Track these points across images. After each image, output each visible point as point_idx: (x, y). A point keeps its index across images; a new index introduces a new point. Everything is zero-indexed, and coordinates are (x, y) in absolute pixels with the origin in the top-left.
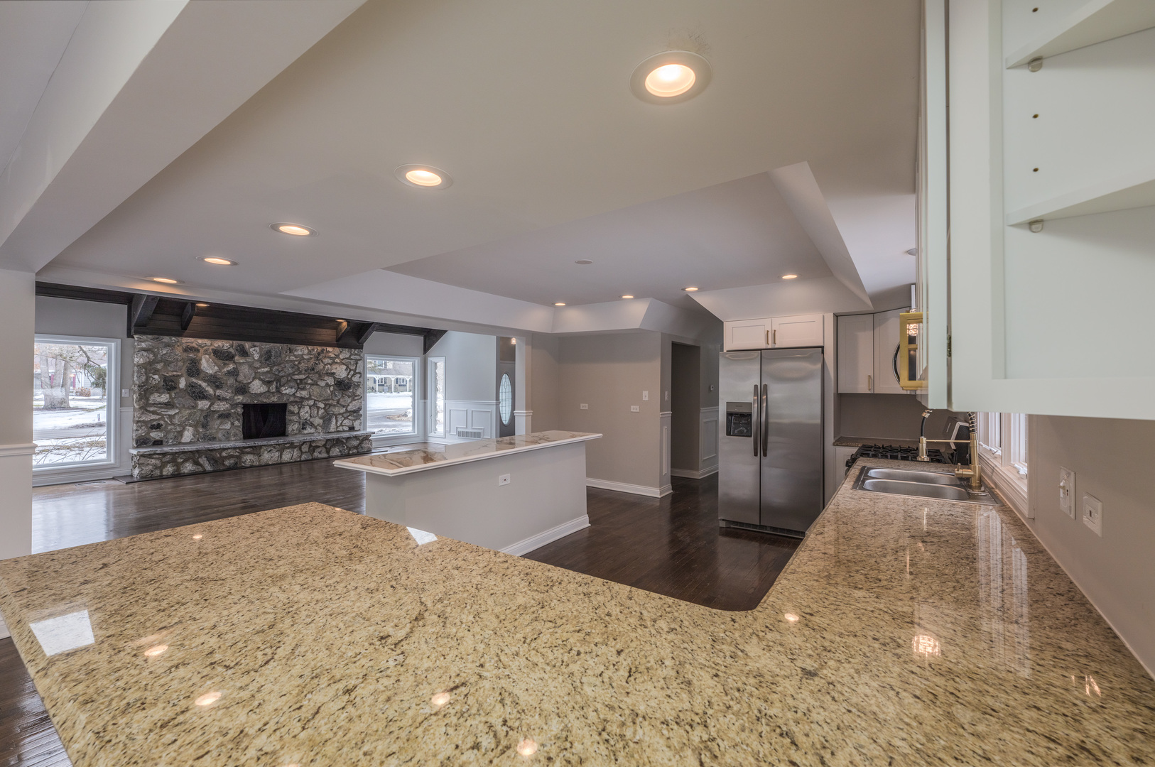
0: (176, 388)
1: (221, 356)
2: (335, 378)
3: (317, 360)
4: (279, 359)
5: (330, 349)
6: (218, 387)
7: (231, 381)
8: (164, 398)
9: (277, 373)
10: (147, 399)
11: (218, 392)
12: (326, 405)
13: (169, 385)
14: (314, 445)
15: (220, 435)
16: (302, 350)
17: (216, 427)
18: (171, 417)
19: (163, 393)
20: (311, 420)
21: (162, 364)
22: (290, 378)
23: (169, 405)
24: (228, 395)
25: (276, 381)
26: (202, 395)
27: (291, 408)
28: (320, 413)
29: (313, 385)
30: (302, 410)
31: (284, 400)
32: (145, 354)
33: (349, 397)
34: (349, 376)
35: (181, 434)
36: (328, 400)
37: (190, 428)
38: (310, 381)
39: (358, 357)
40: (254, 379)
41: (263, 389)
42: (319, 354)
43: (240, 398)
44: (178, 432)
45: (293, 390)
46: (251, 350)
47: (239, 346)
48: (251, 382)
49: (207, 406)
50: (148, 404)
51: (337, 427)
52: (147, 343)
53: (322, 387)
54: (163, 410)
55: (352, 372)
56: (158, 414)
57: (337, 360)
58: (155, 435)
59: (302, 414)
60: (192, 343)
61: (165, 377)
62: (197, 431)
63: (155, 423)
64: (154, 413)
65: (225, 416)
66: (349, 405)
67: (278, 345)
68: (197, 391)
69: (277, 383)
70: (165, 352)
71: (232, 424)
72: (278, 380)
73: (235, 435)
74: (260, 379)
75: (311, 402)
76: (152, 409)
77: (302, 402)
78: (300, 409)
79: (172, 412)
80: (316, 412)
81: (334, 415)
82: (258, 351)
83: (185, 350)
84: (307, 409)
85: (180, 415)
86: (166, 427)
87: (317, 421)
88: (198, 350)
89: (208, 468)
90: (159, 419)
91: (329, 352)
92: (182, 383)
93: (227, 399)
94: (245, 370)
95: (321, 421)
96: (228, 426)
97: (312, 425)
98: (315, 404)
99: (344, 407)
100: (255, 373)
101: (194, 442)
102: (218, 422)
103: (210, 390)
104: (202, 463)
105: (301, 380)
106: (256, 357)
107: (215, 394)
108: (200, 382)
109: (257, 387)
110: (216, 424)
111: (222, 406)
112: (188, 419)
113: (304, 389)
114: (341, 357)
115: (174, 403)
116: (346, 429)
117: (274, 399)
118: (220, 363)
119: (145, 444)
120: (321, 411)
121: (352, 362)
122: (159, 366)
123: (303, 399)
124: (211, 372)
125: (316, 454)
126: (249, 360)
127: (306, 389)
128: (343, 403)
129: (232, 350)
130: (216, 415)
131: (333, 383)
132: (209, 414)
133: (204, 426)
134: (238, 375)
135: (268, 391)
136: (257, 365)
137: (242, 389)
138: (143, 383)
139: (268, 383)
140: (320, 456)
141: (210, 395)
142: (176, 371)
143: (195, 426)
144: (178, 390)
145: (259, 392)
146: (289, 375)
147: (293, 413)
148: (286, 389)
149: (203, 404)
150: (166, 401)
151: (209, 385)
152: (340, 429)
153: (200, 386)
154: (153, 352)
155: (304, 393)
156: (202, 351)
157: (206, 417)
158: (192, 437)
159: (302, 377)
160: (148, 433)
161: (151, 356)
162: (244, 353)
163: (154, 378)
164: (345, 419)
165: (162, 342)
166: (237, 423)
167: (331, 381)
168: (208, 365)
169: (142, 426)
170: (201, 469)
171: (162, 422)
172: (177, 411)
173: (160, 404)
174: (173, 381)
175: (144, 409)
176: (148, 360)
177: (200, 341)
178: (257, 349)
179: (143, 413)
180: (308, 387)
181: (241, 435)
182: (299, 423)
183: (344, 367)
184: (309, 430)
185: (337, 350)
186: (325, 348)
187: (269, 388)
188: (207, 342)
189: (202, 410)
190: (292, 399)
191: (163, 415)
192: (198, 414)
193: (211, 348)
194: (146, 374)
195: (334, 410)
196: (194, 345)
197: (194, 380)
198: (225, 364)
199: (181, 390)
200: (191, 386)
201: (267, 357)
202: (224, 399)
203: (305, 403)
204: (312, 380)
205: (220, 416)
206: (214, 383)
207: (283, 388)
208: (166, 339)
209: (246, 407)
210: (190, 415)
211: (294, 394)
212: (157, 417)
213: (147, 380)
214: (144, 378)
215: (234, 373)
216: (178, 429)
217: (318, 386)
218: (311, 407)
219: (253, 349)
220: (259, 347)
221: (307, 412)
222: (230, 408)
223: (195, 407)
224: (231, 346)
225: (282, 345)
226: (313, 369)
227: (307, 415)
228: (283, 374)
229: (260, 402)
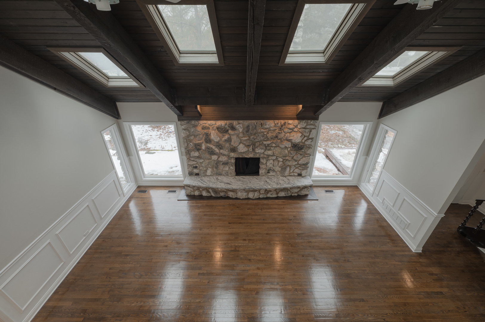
0: (200, 149)
1: (222, 130)
2: (292, 143)
3: (280, 130)
4: (255, 131)
5: (290, 122)
6: (221, 149)
7: (227, 145)
8: (196, 154)
9: (253, 140)
10: (190, 154)
11: (221, 151)
12: (284, 160)
13: (198, 147)
15: (224, 173)
16: (270, 124)
17: (222, 169)
18: (202, 163)
19: (196, 151)
20: (274, 168)
21: (193, 137)
22: (261, 143)
23: (198, 157)
24: (226, 153)
26: (212, 153)
27: (262, 160)
28: (280, 164)
29: (276, 147)
30: (268, 162)
31: (257, 156)
32: (184, 131)
33: (301, 155)
34: (303, 141)
35: (206, 171)
36: (285, 157)
37: (210, 169)
38: (274, 145)
39: (312, 127)
40: (240, 143)
41: (245, 149)
42: (282, 126)
43: (232, 155)
44: (205, 170)
45: (263, 151)
46: (237, 126)
47: (230, 124)
48: (238, 146)
49: (216, 159)
50: (190, 157)
51: (290, 173)
52: (184, 126)
53: (282, 148)
54: (197, 160)
55: (306, 138)
56: (196, 161)
57: (296, 130)
58: (196, 171)
59: (268, 164)
60: (206, 124)
61: (195, 144)
62: (213, 170)
63: (194, 166)
64: (193, 161)
65: (225, 164)
66: (300, 160)
67: (254, 121)
68: (210, 151)
69: (253, 147)
70: (193, 130)
71: (229, 168)
72: (254, 144)
73: (231, 174)
74: (243, 144)
75: (274, 158)
76: (192, 159)
77: (268, 157)
78: (267, 161)
79: (201, 161)
80: (277, 164)
81: (289, 166)
82: (241, 126)
83: (203, 129)
84: (271, 161)
85: (205, 162)
86: (199, 168)
87: (278, 169)
88: (208, 128)
89: (213, 195)
90: (196, 164)
91: (289, 124)
92: (203, 147)
93: (226, 155)
94: (234, 138)
95: (280, 169)
96: (227, 169)
97: (274, 171)
98: (277, 159)
99: (296, 161)
100: (241, 140)
101: (212, 175)
102: (222, 166)
103: (217, 150)
104: (210, 191)
105: (268, 145)
106: (241, 130)
107: (220, 152)
108: (211, 146)
109: (242, 149)
110: (221, 167)
111: (224, 159)
112: (208, 165)
113: (269, 150)
114: (299, 127)
115: (201, 157)
116: (296, 174)
117: (251, 156)
118: (221, 135)
119: (192, 174)
120: (281, 163)
121: (307, 131)
122: (192, 138)
123: (269, 156)
124: (216, 141)
126: (236, 132)
127: (271, 150)
128: (296, 159)
129: (227, 126)
130: (221, 163)
131: (290, 146)
132: (218, 163)
133: (216, 168)
134: (231, 141)
135: (248, 150)
136: (241, 135)
137: (234, 150)
138: (186, 147)
139: (248, 146)
141: (217, 153)
142: (200, 141)
143: (212, 168)
144: (202, 150)
145: (242, 151)
146: (261, 141)
147: (263, 163)
148: (258, 150)
149: (215, 157)
150: (198, 155)
151: (216, 147)
152: (292, 174)
153: (212, 148)
154: (188, 130)
155: (270, 153)
156: (211, 128)
157: (216, 164)
158: (211, 173)
159: (269, 142)
160: (193, 170)
161: (187, 132)
162: (233, 128)
163: (190, 144)
164: (296, 168)
165: (192, 124)
166: (231, 168)
167: (289, 145)
168: (214, 136)
169: (189, 167)
170: (209, 195)
171: (197, 165)
172: (203, 160)
173: (195, 157)
174: (199, 146)
175: (189, 159)
176: (186, 135)
177: (209, 122)
178: (241, 125)
179: (189, 161)
180: (272, 148)
181: (234, 173)
182: (266, 169)
183: (300, 135)
185: (296, 122)
186: (286, 121)
187: (248, 149)
188: (213, 122)
189: (214, 160)
190: (262, 155)
191: (198, 162)
192: (213, 162)
193: (215, 126)
194: (187, 142)
195: (289, 163)
196: (207, 125)
197: (209, 145)
198: (223, 136)
199: (203, 150)
200: (208, 148)
201: (247, 129)
202: (224, 155)
203: (270, 158)
204: (275, 144)
205: (223, 164)
206: (219, 146)
207: (257, 149)
208: (193, 122)
209: (237, 159)
210: (209, 162)
211: (263, 153)
212: (195, 163)
213: (188, 145)
214: (186, 144)
215: (229, 140)
216: (205, 169)
217: (279, 148)
218: (274, 160)
219: (238, 126)
220: (242, 123)
221: (271, 164)
222: (228, 160)
223: (211, 159)
224: (226, 124)
225: (257, 121)
226: (277, 137)
227: (271, 165)
228: (257, 141)
229: (243, 157)
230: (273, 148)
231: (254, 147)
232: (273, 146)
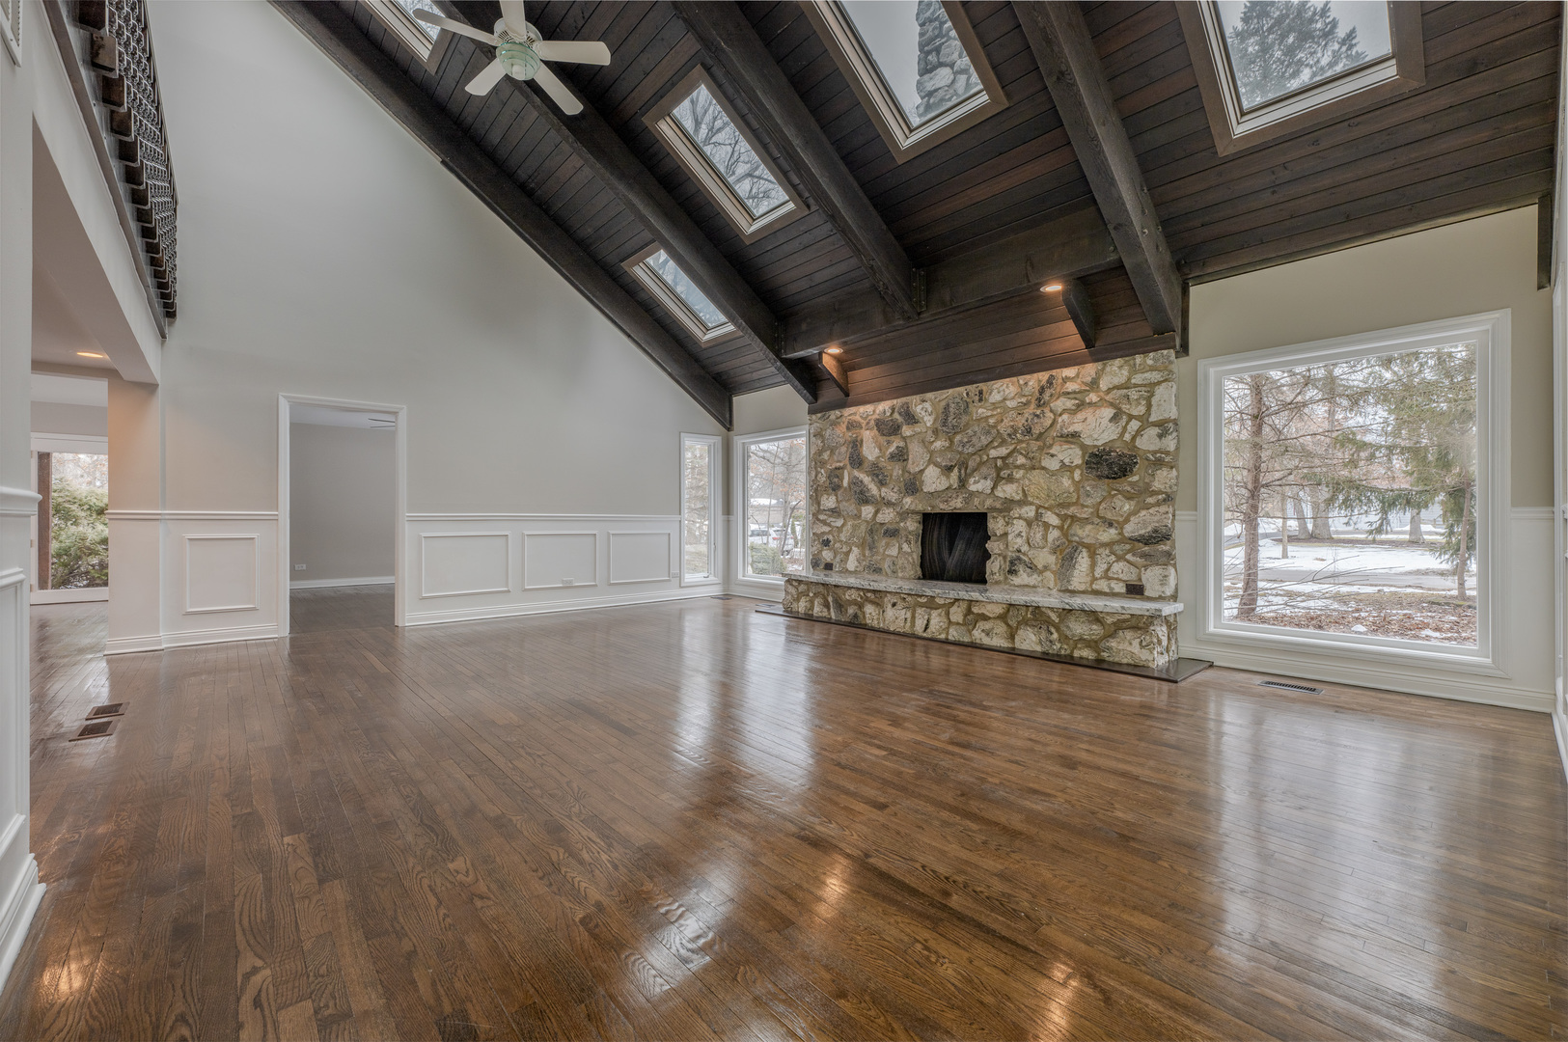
0: (840, 487)
1: (885, 428)
2: (1083, 447)
3: (1039, 406)
4: (963, 419)
5: (1069, 372)
6: (882, 483)
7: (896, 471)
8: (832, 501)
9: (960, 449)
10: (819, 504)
11: (884, 492)
12: (1063, 518)
13: (835, 482)
14: (975, 610)
15: (887, 567)
16: (1004, 391)
17: (882, 550)
18: (840, 529)
19: (831, 494)
20: (1030, 553)
21: (828, 452)
22: (984, 456)
23: (834, 512)
24: (893, 496)
25: (961, 467)
26: (863, 498)
27: (991, 523)
28: (1050, 538)
29: (1031, 468)
30: (1010, 529)
31: (975, 507)
33: (1129, 497)
34: (1127, 437)
35: (848, 557)
36: (1069, 505)
37: (856, 551)
38: (1021, 460)
39: (1155, 376)
40: (928, 461)
41: (941, 483)
42: (1042, 390)
43: (910, 502)
44: (845, 553)
45: (989, 485)
46: (920, 411)
47: (903, 408)
48: (923, 472)
49: (871, 516)
50: (820, 511)
51: (1094, 579)
52: (817, 425)
53: (1053, 474)
54: (831, 519)
55: (1135, 425)
56: (829, 525)
57: (1093, 397)
58: (826, 554)
59: (1010, 538)
60: (855, 414)
61: (831, 471)
62: (864, 555)
63: (825, 538)
64: (824, 522)
65: (892, 533)
66: (1127, 520)
67: (961, 389)
68: (860, 491)
69: (960, 472)
70: (829, 436)
71: (900, 548)
72: (963, 465)
73: (904, 570)
74: (937, 465)
75: (1029, 512)
76: (822, 517)
77: (1009, 509)
78: (1007, 523)
79: (839, 523)
80: (1039, 536)
81: (1088, 547)
82: (930, 410)
83: (848, 428)
84: (1021, 526)
85: (846, 528)
86: (835, 545)
87: (1044, 558)
88: (859, 427)
90: (829, 532)
91: (1066, 380)
92: (846, 480)
93: (894, 504)
94: (916, 451)
95: (1051, 559)
97: (1032, 567)
98: (1038, 516)
99: (1111, 525)
100: (930, 452)
101: (860, 571)
102: (884, 542)
103: (873, 489)
105: (1003, 460)
106: (929, 421)
107: (880, 495)
108: (862, 476)
109: (933, 480)
110: (881, 544)
111: (887, 516)
112: (852, 536)
113: (1010, 479)
114: (1104, 385)
115: (840, 510)
116: (1120, 588)
117: (958, 505)
118: (882, 440)
119: (818, 567)
120: (1054, 534)
121: (1134, 394)
122: (826, 455)
123: (1009, 504)
124: (872, 459)
125: (978, 635)
126: (918, 428)
127: (1016, 480)
128: (1109, 516)
129: (896, 415)
130: (882, 532)
131: (1078, 461)
132: (874, 530)
133: (870, 547)
134: (906, 458)
135: (949, 485)
136: (930, 437)
137: (912, 486)
138: (813, 480)
139: (949, 470)
140: (986, 641)
141: (873, 497)
142: (840, 462)
143: (862, 545)
144: (842, 490)
145: (934, 490)
146: (983, 448)
147: (995, 534)
148: (975, 482)
149: (867, 511)
150: (834, 506)
151: (873, 480)
152: (1102, 585)
153: (861, 482)
154: (821, 436)
155: (1011, 490)
156: (864, 425)
157: (871, 533)
158: (857, 564)
159: (1003, 451)
160: (821, 552)
161: (819, 441)
162: (911, 418)
163: (821, 474)
164: (1119, 558)
165: (829, 420)
167: (1073, 455)
168: (870, 446)
169: (815, 540)
171: (831, 537)
172: (843, 522)
173: (828, 510)
174: (838, 477)
175: (815, 517)
176: (818, 449)
177: (862, 409)
178: (927, 405)
179: (815, 523)
180: (1018, 474)
181: (917, 571)
182: (1005, 558)
183: (1109, 412)
184: (1023, 577)
185: (1090, 369)
186: (1054, 372)
187: (949, 480)
188: (868, 409)
189: (867, 522)
190: (989, 503)
191: (832, 527)
192: (863, 527)
193: (873, 417)
194: (816, 468)
195: (1080, 532)
196: (857, 418)
197: (856, 473)
198: (889, 442)
199: (845, 489)
200: (854, 483)
201: (944, 417)
202: (889, 504)
203: (1015, 513)
204: (1026, 457)
205: (886, 534)
206: (877, 476)
207: (972, 480)
208: (832, 414)
209: (925, 518)
210: (855, 528)
211: (992, 491)
212: (826, 529)
213: (816, 475)
214: (814, 473)
215: (902, 456)
216: (845, 549)
217: (1043, 472)
218: (1029, 523)
219: (921, 406)
220: (931, 400)
221: (1019, 535)
222: (898, 519)
223: (858, 516)
224: (893, 410)
225: (969, 387)
226: (1028, 431)
227: (1019, 541)
228: (971, 450)
229: (937, 511)
230: (1022, 472)
231: (963, 471)
232: (1019, 462)
